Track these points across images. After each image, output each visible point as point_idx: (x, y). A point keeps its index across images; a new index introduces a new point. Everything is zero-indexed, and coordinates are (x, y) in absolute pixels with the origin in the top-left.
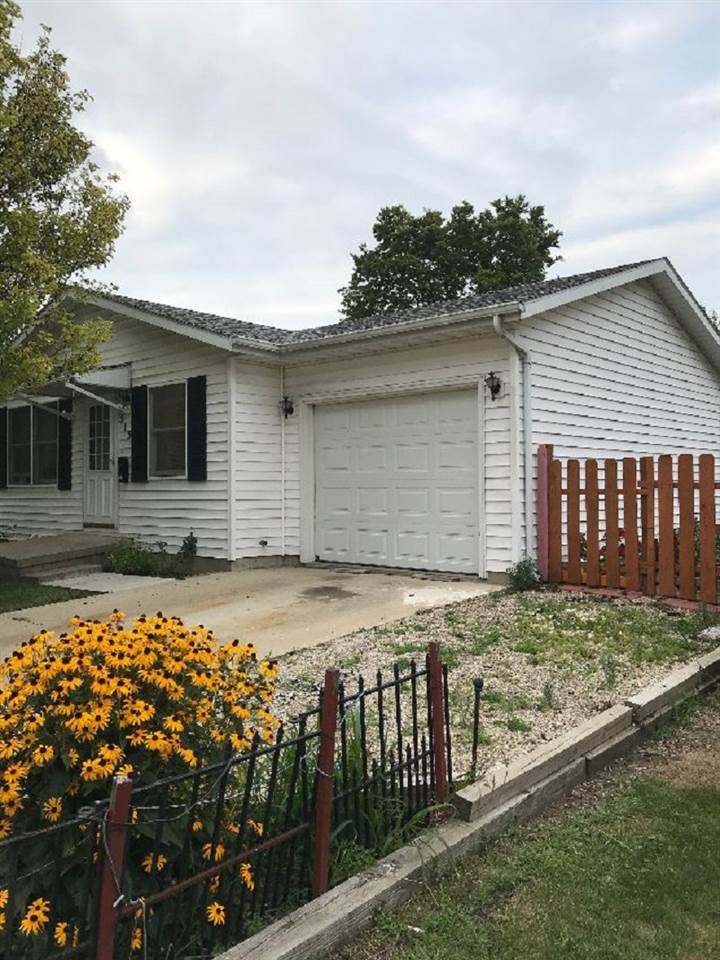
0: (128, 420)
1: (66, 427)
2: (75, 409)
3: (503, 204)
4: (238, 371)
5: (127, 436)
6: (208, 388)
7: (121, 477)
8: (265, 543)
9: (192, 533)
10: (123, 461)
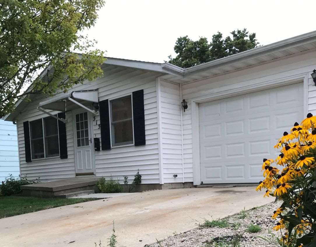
0: (98, 119)
1: (63, 127)
2: (67, 117)
3: (236, 33)
4: (162, 85)
5: (98, 127)
6: (144, 96)
7: (96, 148)
8: (176, 176)
9: (138, 173)
10: (96, 140)
